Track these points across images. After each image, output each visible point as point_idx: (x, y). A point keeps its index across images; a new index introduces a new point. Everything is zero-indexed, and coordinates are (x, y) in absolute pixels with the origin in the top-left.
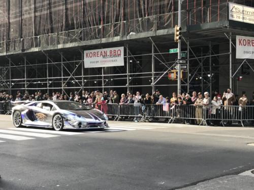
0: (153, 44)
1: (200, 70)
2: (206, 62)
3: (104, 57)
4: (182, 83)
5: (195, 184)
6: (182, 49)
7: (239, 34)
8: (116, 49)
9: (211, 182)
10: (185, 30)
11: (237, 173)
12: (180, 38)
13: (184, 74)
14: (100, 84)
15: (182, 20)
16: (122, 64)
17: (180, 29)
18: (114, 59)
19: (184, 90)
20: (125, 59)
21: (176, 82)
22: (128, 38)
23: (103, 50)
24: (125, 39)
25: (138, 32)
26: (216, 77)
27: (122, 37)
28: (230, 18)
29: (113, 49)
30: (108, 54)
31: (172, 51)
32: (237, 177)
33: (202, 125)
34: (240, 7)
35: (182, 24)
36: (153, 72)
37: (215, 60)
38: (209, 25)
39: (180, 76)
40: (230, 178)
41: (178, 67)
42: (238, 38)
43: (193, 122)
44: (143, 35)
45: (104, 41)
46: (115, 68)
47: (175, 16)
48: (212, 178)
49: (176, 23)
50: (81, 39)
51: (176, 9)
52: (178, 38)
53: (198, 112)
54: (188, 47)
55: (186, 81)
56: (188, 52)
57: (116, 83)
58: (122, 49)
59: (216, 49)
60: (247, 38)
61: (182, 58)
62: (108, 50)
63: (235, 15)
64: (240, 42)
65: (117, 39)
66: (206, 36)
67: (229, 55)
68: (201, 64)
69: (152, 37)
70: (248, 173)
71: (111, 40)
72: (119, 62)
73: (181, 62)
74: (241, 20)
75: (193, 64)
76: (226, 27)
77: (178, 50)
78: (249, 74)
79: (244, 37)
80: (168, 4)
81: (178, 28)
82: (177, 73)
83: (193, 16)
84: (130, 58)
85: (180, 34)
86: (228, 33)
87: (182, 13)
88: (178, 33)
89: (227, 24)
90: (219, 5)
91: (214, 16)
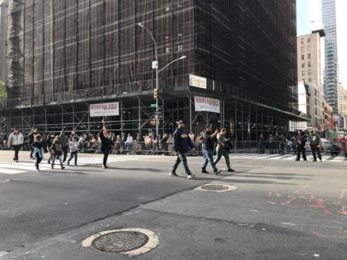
0: (140, 100)
1: (171, 118)
2: (175, 113)
3: (105, 109)
4: (159, 127)
5: (164, 197)
6: (160, 105)
7: (196, 95)
8: (114, 103)
9: (175, 196)
10: (161, 91)
11: (192, 188)
13: (161, 121)
15: (159, 84)
16: (118, 114)
17: (158, 91)
18: (112, 110)
19: (161, 132)
20: (120, 110)
21: (155, 127)
22: (122, 96)
23: (104, 104)
24: (119, 97)
25: (128, 92)
27: (118, 95)
28: (190, 84)
29: (111, 103)
30: (108, 107)
31: (152, 106)
32: (191, 191)
33: (173, 155)
34: (195, 77)
36: (140, 120)
37: (181, 112)
38: (177, 88)
39: (158, 122)
40: (188, 192)
41: (156, 116)
42: (195, 98)
43: (167, 154)
44: (132, 94)
45: (104, 97)
46: (113, 117)
47: (154, 82)
48: (175, 193)
49: (155, 87)
50: (87, 96)
51: (155, 77)
52: (156, 97)
54: (163, 103)
55: (162, 126)
56: (163, 106)
57: (113, 127)
58: (117, 103)
59: (182, 105)
60: (201, 98)
61: (160, 111)
62: (107, 104)
63: (193, 82)
64: (197, 100)
65: (114, 96)
66: (175, 96)
67: (189, 109)
68: (172, 115)
69: (138, 96)
70: (199, 188)
71: (109, 97)
72: (116, 112)
73: (158, 113)
74: (197, 86)
75: (167, 115)
76: (188, 90)
77: (156, 105)
78: (202, 121)
79: (198, 97)
81: (156, 90)
82: (156, 120)
83: (166, 82)
84: (124, 110)
86: (189, 95)
87: (158, 80)
88: (156, 93)
89: (188, 88)
90: (183, 75)
91: (180, 82)
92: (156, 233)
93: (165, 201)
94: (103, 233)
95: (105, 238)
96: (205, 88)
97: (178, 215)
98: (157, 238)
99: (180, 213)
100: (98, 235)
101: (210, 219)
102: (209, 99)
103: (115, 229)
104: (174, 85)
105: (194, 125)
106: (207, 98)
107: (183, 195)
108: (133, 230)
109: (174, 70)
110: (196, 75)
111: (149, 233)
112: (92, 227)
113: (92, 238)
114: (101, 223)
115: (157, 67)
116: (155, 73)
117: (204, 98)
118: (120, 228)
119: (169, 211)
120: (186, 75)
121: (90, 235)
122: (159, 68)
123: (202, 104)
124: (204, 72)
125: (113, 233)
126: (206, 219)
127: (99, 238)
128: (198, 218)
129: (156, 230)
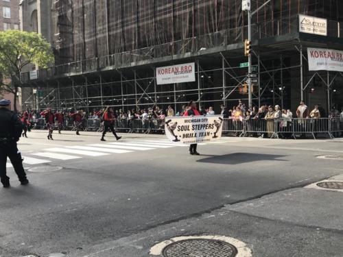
0: (224, 58)
1: (271, 83)
3: (175, 73)
4: (253, 96)
5: (259, 197)
6: (253, 63)
7: (310, 46)
8: (188, 65)
10: (256, 43)
11: (303, 185)
12: (250, 52)
13: (255, 88)
14: (172, 100)
15: (252, 33)
16: (194, 80)
17: (250, 43)
18: (185, 75)
19: (255, 103)
20: (196, 75)
21: (246, 96)
22: (199, 54)
23: (174, 66)
24: (195, 55)
25: (208, 47)
26: (287, 90)
27: (193, 53)
28: (301, 30)
29: (184, 65)
30: (180, 70)
31: (242, 65)
32: (301, 190)
33: (273, 138)
34: (311, 19)
35: (252, 38)
36: (224, 87)
38: (280, 37)
39: (251, 90)
40: (295, 190)
41: (249, 81)
42: (309, 50)
44: (213, 50)
45: (175, 57)
46: (186, 83)
47: (246, 29)
48: (277, 191)
49: (246, 37)
50: (153, 56)
51: (246, 23)
52: (248, 52)
53: (269, 125)
54: (259, 61)
55: (257, 95)
56: (258, 65)
57: (187, 98)
58: (193, 65)
59: (287, 62)
60: (319, 50)
61: (253, 72)
62: (179, 66)
63: (305, 27)
64: (312, 54)
65: (188, 55)
66: (277, 49)
67: (300, 68)
68: (272, 77)
69: (222, 52)
70: (314, 186)
71: (181, 57)
72: (191, 77)
73: (252, 76)
74: (311, 32)
75: (264, 78)
76: (296, 39)
77: (249, 64)
78: (321, 86)
79: (314, 49)
80: (238, 18)
81: (248, 42)
82: (248, 86)
83: (263, 29)
84: (202, 74)
85: (250, 48)
86: (298, 46)
87: (251, 27)
88: (248, 47)
89: (297, 36)
90: (289, 17)
91: (285, 28)
92: (248, 244)
93: (262, 201)
94: (176, 239)
95: (179, 245)
96: (325, 34)
97: (280, 222)
98: (249, 251)
99: (282, 219)
100: (171, 242)
101: (329, 230)
102: (331, 51)
103: (192, 235)
104: (276, 33)
105: (307, 92)
106: (327, 51)
107: (290, 194)
108: (216, 238)
109: (276, 11)
110: (309, 15)
111: (238, 244)
112: (162, 231)
113: (163, 245)
114: (174, 227)
115: (249, 8)
116: (246, 17)
117: (322, 50)
118: (198, 235)
119: (268, 216)
120: (294, 16)
121: (160, 241)
122: (252, 9)
123: (319, 60)
124: (322, 10)
125: (189, 240)
126: (322, 230)
127: (170, 246)
128: (310, 227)
129: (248, 240)
